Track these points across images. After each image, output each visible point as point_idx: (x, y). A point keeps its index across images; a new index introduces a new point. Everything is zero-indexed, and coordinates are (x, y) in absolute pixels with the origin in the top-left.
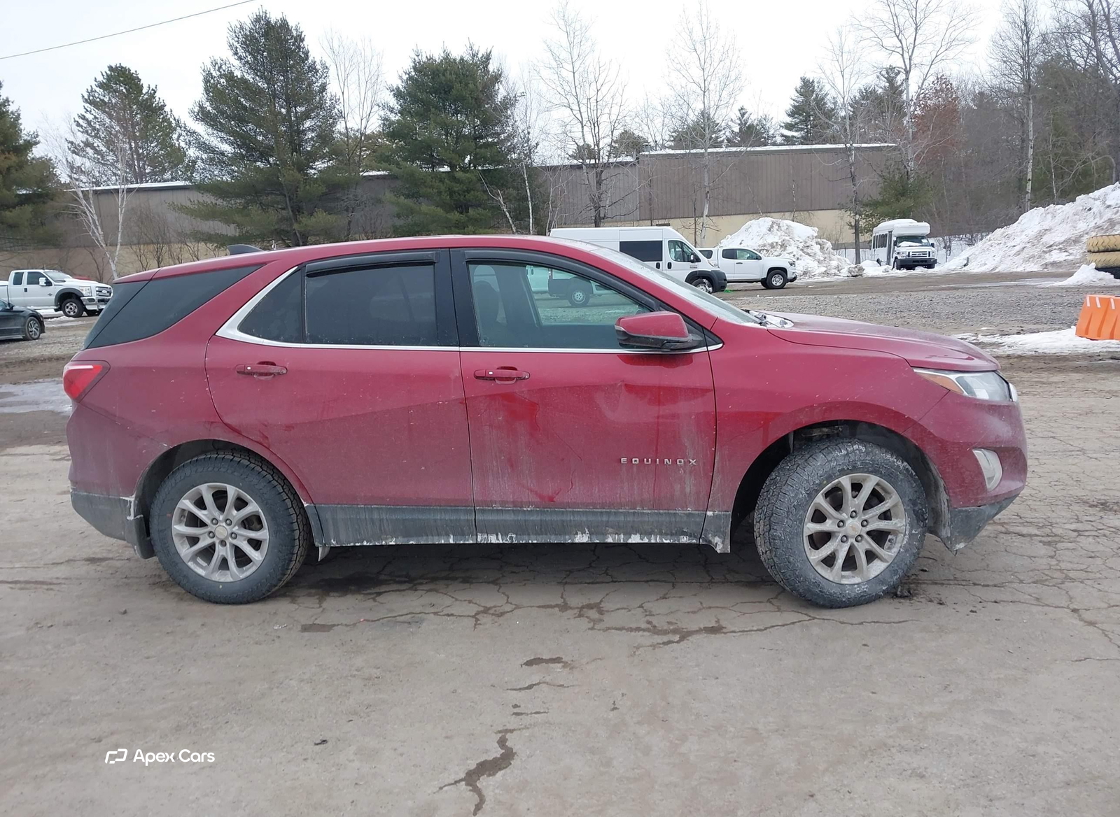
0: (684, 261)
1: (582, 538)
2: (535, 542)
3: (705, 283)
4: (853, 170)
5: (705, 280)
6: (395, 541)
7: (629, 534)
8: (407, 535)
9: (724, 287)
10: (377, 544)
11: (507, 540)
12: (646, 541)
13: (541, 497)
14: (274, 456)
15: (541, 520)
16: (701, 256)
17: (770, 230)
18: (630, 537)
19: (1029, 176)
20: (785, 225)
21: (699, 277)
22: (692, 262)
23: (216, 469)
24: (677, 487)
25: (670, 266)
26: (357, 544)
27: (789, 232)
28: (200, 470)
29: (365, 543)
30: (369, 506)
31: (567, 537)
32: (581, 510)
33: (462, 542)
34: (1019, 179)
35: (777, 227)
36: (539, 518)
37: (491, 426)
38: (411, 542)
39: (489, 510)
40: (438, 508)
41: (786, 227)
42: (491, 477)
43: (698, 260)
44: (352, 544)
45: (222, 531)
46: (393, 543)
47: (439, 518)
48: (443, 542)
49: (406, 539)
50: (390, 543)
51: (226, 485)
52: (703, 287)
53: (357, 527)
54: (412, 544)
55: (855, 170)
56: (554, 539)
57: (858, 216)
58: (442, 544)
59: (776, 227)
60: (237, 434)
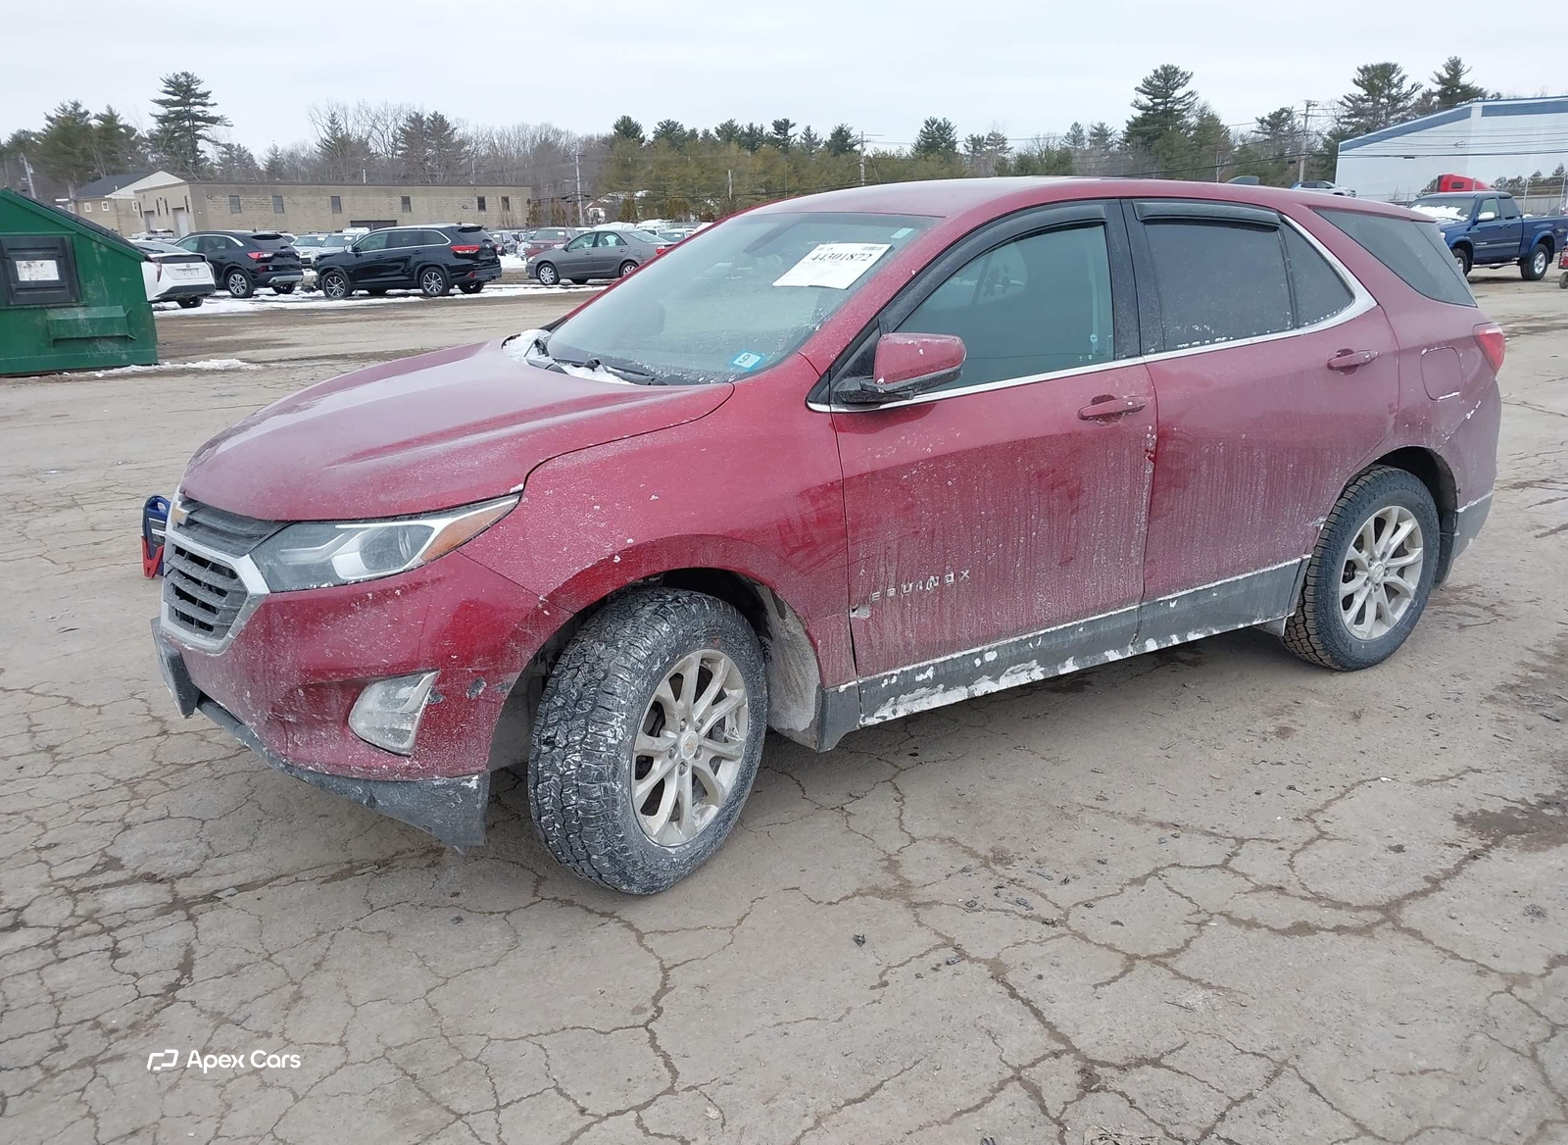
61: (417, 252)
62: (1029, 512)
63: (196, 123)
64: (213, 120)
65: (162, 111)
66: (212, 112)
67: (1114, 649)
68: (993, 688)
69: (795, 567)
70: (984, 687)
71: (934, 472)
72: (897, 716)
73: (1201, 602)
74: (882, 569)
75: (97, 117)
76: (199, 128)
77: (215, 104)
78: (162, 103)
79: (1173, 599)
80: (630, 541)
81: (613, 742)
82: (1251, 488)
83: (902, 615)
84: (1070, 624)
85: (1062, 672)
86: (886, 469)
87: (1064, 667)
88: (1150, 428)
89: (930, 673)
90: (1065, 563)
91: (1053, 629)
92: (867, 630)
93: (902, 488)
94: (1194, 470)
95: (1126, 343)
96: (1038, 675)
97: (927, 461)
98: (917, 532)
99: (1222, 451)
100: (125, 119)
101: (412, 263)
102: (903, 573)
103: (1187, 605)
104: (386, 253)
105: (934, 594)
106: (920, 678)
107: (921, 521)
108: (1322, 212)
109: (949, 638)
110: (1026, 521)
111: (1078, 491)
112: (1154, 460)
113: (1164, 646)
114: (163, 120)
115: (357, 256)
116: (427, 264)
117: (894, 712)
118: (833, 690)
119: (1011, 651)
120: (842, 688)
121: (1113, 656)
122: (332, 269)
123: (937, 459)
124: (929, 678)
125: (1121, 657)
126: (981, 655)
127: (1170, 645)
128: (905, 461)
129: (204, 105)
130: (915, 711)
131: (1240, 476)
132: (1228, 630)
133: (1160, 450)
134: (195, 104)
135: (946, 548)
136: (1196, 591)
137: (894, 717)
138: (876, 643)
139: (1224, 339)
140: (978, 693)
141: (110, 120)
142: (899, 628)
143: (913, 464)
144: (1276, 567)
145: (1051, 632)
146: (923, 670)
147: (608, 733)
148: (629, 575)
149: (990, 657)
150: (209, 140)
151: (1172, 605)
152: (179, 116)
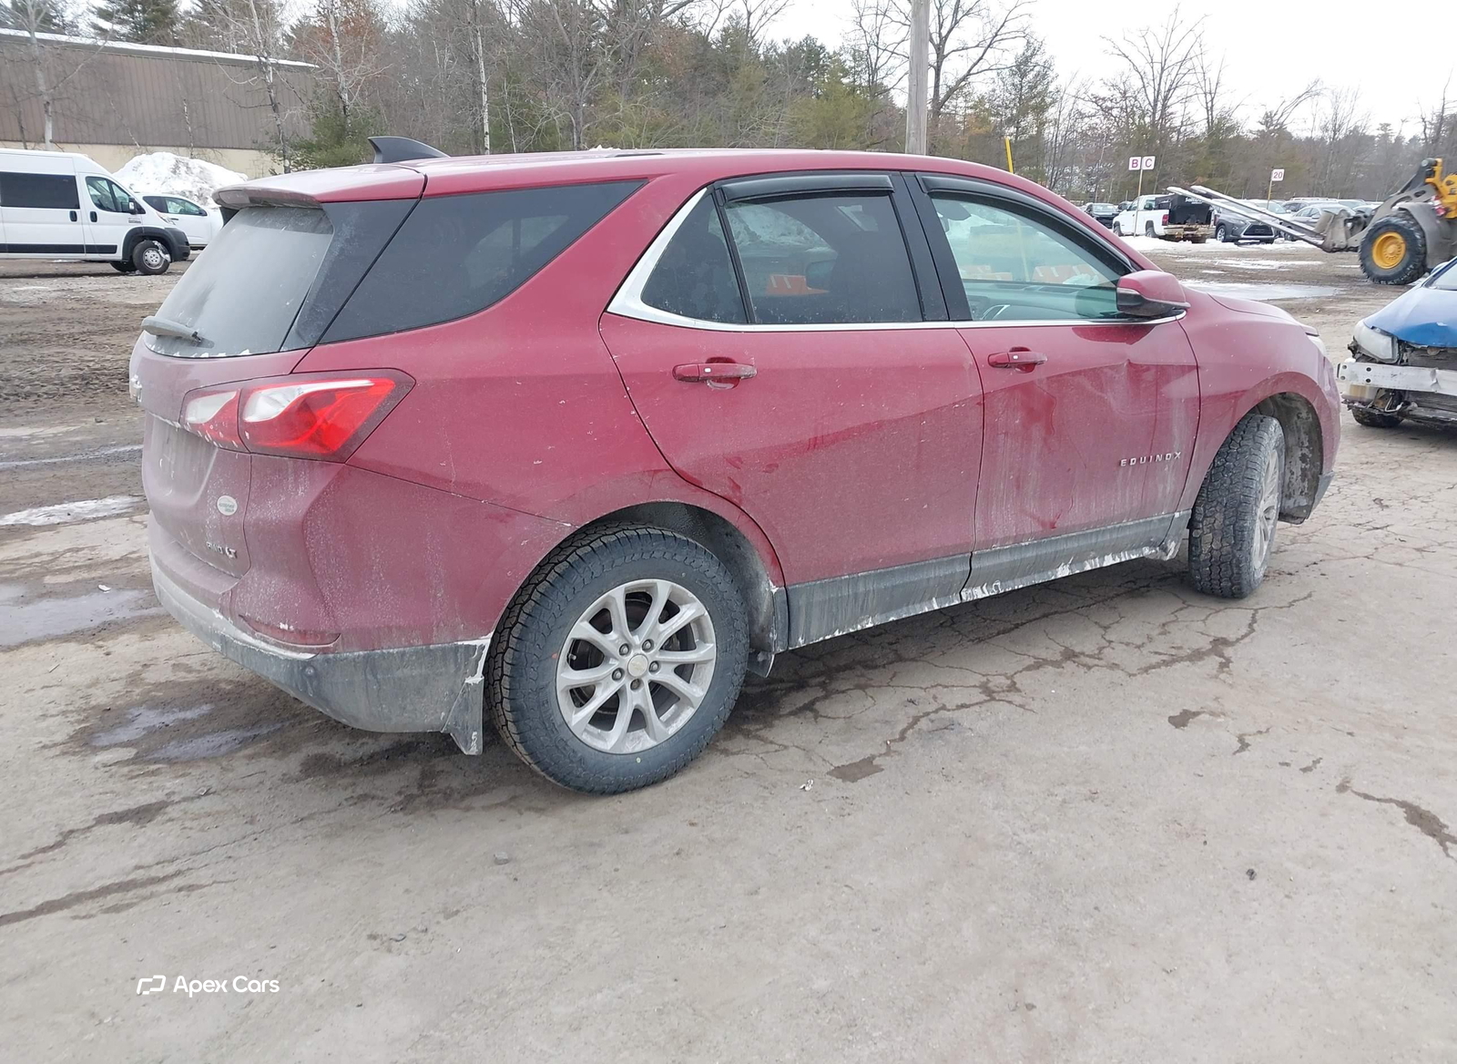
0: (117, 211)
1: (1063, 571)
2: (1021, 586)
3: (157, 247)
4: (272, 95)
5: (156, 243)
6: (873, 622)
7: (1102, 557)
8: (888, 609)
9: (187, 254)
10: (851, 630)
11: (993, 592)
12: (1118, 561)
13: (1043, 524)
14: (745, 516)
15: (1037, 556)
16: (145, 205)
17: (174, 172)
18: (1104, 560)
19: (486, 129)
20: (197, 166)
21: (144, 238)
22: (132, 212)
23: (646, 556)
24: (1161, 488)
25: (94, 217)
26: (827, 637)
27: (203, 175)
28: (618, 561)
29: (837, 634)
30: (855, 575)
31: (1050, 573)
32: (1074, 534)
33: (947, 605)
34: (475, 131)
35: (185, 169)
36: (1034, 554)
37: (1006, 434)
38: (891, 619)
39: (987, 553)
40: (934, 561)
41: (198, 170)
42: (994, 507)
43: (141, 211)
44: (821, 639)
45: (636, 663)
46: (870, 625)
47: (932, 576)
48: (927, 610)
49: (884, 616)
50: (867, 626)
51: (655, 580)
52: (155, 253)
53: (834, 610)
54: (893, 621)
55: (276, 93)
56: (1038, 579)
57: (287, 162)
58: (926, 613)
59: (183, 169)
60: (693, 488)
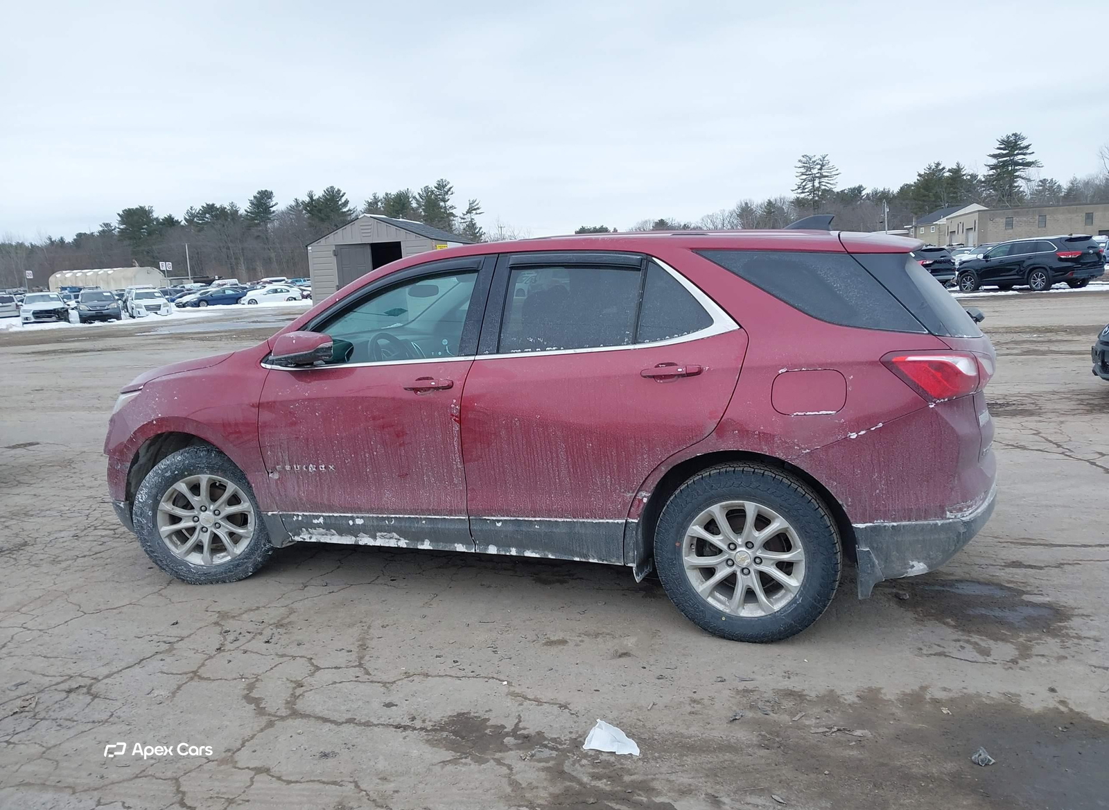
61: (1030, 258)
62: (369, 440)
63: (1016, 168)
64: (1029, 164)
65: (994, 161)
66: (1029, 158)
67: (463, 544)
68: (371, 542)
69: (231, 443)
70: (365, 540)
71: (308, 406)
72: (311, 541)
73: (524, 529)
74: (280, 454)
75: (949, 171)
76: (1017, 170)
77: (1033, 153)
78: (994, 156)
79: (499, 521)
80: (160, 415)
81: (141, 500)
82: (552, 454)
83: (298, 482)
84: (413, 516)
85: (420, 547)
86: (281, 401)
87: (423, 544)
88: (454, 401)
89: (321, 520)
90: (403, 476)
91: (401, 516)
92: (277, 485)
93: (290, 412)
94: (495, 434)
95: (466, 347)
96: (403, 543)
97: (304, 400)
98: (297, 438)
99: (518, 424)
100: (967, 170)
101: (1025, 265)
102: (293, 458)
103: (511, 528)
104: (1006, 259)
105: (316, 475)
106: (315, 521)
107: (300, 432)
108: (703, 253)
109: (326, 503)
110: (368, 444)
111: (402, 432)
112: (460, 422)
113: (503, 553)
114: (993, 167)
115: (987, 261)
116: (1035, 266)
117: (310, 538)
118: (265, 513)
119: (373, 522)
120: (270, 514)
121: (460, 548)
122: (967, 271)
123: (309, 399)
124: (320, 523)
125: (466, 551)
126: (353, 518)
127: (508, 554)
128: (293, 398)
129: (1024, 154)
130: (322, 541)
131: (538, 445)
132: (564, 558)
133: (463, 416)
134: (1018, 154)
135: (316, 450)
136: (517, 520)
137: (309, 541)
138: (283, 494)
139: (554, 348)
140: (360, 543)
141: (957, 172)
142: (296, 489)
143: (297, 401)
144: (596, 521)
145: (400, 518)
146: (318, 517)
147: (140, 496)
148: (159, 430)
149: (359, 522)
150: (1023, 179)
151: (499, 524)
152: (1005, 164)
